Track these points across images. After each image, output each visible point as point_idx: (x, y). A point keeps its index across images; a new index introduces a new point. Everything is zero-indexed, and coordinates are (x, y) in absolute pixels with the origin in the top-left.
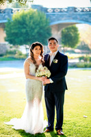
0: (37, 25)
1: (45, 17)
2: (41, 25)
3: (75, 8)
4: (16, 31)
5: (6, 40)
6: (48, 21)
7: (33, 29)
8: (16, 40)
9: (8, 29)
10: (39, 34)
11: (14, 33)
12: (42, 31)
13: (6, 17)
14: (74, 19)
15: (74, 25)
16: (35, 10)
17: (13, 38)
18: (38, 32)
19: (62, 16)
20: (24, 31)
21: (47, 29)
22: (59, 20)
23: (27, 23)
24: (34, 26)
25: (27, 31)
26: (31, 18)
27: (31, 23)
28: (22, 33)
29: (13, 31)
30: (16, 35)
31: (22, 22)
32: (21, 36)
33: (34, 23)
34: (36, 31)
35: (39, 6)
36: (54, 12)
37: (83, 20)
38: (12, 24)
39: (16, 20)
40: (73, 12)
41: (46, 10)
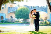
0: (26, 12)
1: (29, 9)
3: (38, 6)
8: (19, 17)
9: (16, 13)
12: (27, 14)
13: (15, 9)
14: (38, 10)
16: (25, 7)
17: (18, 16)
23: (23, 11)
24: (25, 12)
26: (24, 9)
28: (21, 15)
29: (18, 14)
30: (19, 15)
31: (21, 11)
32: (21, 16)
33: (25, 11)
34: (26, 14)
36: (31, 7)
37: (41, 10)
39: (19, 10)
41: (29, 7)
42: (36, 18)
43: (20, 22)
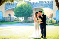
0: (27, 9)
2: (29, 9)
3: (42, 2)
4: (19, 12)
5: (14, 16)
6: (31, 7)
7: (25, 10)
8: (19, 15)
9: (15, 11)
10: (28, 12)
11: (18, 12)
12: (29, 11)
13: (14, 6)
14: (42, 6)
15: (42, 9)
16: (26, 3)
17: (17, 14)
18: (27, 12)
19: (37, 5)
20: (22, 11)
21: (31, 10)
22: (36, 7)
23: (23, 8)
24: (26, 9)
25: (23, 11)
26: (25, 6)
27: (25, 8)
29: (17, 12)
30: (19, 13)
31: (21, 8)
32: (21, 13)
33: (26, 8)
34: (27, 11)
35: (27, 1)
36: (34, 3)
38: (17, 9)
39: (18, 7)
40: (41, 3)
42: (42, 23)
43: (21, 21)
